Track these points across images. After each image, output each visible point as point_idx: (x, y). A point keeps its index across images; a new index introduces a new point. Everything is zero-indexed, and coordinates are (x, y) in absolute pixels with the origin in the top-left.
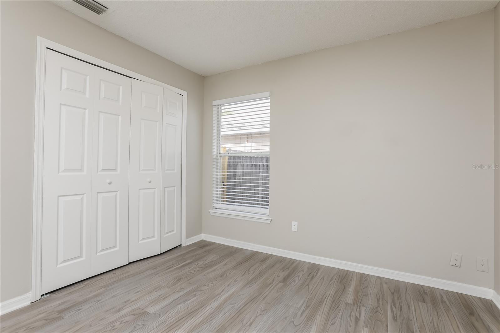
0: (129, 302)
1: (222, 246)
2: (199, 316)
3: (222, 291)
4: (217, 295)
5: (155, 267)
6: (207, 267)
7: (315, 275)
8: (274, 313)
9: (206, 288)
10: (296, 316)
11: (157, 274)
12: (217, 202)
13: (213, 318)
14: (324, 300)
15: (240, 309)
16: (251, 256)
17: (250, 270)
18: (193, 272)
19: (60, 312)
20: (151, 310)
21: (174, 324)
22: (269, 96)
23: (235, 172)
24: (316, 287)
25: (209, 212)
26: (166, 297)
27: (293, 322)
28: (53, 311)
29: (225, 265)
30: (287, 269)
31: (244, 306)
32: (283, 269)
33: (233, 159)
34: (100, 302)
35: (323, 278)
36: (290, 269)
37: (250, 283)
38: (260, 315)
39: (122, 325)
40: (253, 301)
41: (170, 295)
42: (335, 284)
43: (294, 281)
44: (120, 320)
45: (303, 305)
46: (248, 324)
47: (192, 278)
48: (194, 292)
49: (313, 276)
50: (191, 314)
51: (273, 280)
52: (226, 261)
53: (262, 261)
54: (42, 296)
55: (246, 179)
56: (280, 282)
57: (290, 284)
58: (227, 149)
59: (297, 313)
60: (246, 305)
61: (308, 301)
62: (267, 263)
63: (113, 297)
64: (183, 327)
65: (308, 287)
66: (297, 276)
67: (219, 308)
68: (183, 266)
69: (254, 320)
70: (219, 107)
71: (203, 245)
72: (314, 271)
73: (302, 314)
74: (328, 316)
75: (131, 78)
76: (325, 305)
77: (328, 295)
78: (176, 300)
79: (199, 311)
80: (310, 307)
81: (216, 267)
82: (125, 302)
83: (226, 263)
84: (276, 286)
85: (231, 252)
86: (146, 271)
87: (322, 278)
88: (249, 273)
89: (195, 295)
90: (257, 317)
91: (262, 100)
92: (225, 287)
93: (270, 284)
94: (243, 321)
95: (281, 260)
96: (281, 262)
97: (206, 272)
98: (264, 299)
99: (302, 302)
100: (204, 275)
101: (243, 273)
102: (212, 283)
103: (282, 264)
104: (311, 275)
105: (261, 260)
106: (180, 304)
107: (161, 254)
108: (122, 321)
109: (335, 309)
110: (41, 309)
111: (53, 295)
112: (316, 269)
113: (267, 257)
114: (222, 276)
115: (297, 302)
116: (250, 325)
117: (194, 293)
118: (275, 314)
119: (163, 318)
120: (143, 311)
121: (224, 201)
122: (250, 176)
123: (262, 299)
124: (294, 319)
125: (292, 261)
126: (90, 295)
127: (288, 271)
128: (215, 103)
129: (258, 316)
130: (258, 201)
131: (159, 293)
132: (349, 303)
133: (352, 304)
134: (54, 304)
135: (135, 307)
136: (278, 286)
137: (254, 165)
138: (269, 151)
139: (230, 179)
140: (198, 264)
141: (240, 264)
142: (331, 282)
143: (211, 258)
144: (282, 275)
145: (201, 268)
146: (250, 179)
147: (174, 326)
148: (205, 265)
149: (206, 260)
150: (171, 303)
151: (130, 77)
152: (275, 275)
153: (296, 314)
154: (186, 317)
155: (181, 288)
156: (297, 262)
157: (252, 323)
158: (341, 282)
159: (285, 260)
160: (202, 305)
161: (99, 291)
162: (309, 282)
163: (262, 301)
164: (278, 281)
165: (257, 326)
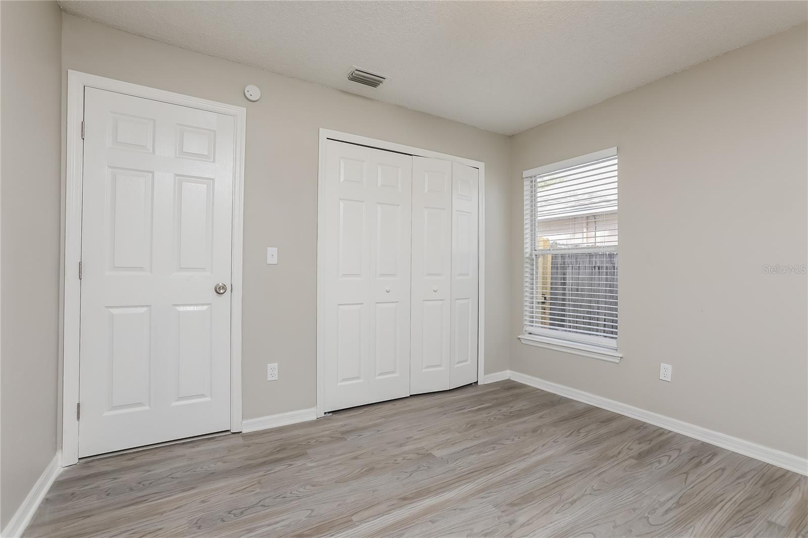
0: (411, 439)
1: (538, 391)
2: (498, 474)
3: (533, 451)
4: (526, 454)
5: (442, 406)
6: (513, 416)
7: (704, 461)
8: (614, 498)
9: (509, 442)
10: (653, 511)
11: (445, 414)
12: (532, 324)
13: (517, 481)
14: (718, 504)
15: (558, 479)
16: (584, 412)
17: (580, 431)
18: (492, 419)
19: (343, 433)
20: (438, 453)
21: (465, 475)
22: (616, 154)
23: (564, 279)
24: (705, 480)
25: (519, 338)
26: (456, 443)
27: (647, 518)
28: (337, 431)
29: (541, 417)
30: (649, 442)
31: (565, 477)
32: (640, 441)
33: (560, 258)
34: (380, 432)
35: (723, 470)
36: (653, 443)
37: (579, 448)
38: (590, 494)
39: (405, 461)
40: (581, 474)
41: (460, 441)
42: (748, 485)
43: (660, 462)
44: (403, 456)
45: (670, 499)
46: (570, 500)
47: (491, 427)
48: (492, 443)
49: (701, 462)
50: (488, 469)
51: (619, 453)
52: (543, 413)
53: (603, 422)
54: (325, 413)
55: (582, 290)
56: (632, 457)
57: (651, 464)
58: (551, 242)
59: (657, 508)
60: (568, 476)
61: (681, 497)
62: (612, 425)
63: (394, 430)
64: (476, 482)
65: (687, 476)
66: (666, 456)
67: (527, 471)
68: (479, 410)
69: (579, 499)
70: (533, 179)
71: (509, 386)
72: (705, 455)
73: (667, 512)
74: (721, 529)
75: (412, 155)
76: (720, 510)
77: (728, 498)
78: (467, 448)
79: (499, 468)
80: (686, 506)
81: (526, 418)
82: (408, 438)
83: (542, 416)
84: (624, 461)
85: (552, 402)
86: (432, 408)
87: (720, 469)
88: (579, 435)
89: (494, 448)
90: (584, 495)
91: (604, 161)
92: (538, 447)
93: (612, 457)
94: (561, 495)
95: (639, 426)
96: (638, 428)
97: (512, 422)
98: (599, 475)
99: (670, 494)
100: (508, 426)
101: (568, 434)
102: (519, 438)
103: (641, 432)
104: (697, 460)
105: (600, 420)
106: (473, 454)
107: (450, 390)
108: (404, 458)
109: (740, 523)
110: (326, 426)
111: (334, 415)
112: (710, 452)
113: (611, 418)
114: (534, 431)
115: (660, 493)
116: (572, 503)
117: (492, 446)
118: (616, 499)
119: (452, 465)
120: (428, 452)
121: (545, 323)
122: (591, 285)
123: (595, 474)
124: (649, 514)
125: (660, 432)
126: (370, 423)
127: (649, 444)
128: (526, 174)
129: (587, 495)
130: (598, 325)
131: (449, 436)
132: (776, 524)
133: (784, 527)
134: (336, 424)
135: (419, 446)
136: (627, 463)
137: (597, 268)
138: (617, 244)
139: (556, 289)
140: (500, 411)
141: (565, 420)
142: (741, 480)
143: (520, 405)
144: (637, 448)
145: (505, 416)
146: (591, 290)
147: (466, 477)
148: (511, 413)
149: (512, 407)
150: (462, 450)
151: (410, 155)
152: (624, 445)
153: (655, 510)
154: (482, 471)
155: (475, 436)
156: (670, 434)
157: (575, 501)
158: (764, 485)
159: (646, 428)
160: (503, 462)
161: (379, 421)
162: (689, 470)
163: (595, 476)
164: (628, 455)
165: (583, 507)
